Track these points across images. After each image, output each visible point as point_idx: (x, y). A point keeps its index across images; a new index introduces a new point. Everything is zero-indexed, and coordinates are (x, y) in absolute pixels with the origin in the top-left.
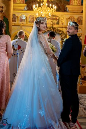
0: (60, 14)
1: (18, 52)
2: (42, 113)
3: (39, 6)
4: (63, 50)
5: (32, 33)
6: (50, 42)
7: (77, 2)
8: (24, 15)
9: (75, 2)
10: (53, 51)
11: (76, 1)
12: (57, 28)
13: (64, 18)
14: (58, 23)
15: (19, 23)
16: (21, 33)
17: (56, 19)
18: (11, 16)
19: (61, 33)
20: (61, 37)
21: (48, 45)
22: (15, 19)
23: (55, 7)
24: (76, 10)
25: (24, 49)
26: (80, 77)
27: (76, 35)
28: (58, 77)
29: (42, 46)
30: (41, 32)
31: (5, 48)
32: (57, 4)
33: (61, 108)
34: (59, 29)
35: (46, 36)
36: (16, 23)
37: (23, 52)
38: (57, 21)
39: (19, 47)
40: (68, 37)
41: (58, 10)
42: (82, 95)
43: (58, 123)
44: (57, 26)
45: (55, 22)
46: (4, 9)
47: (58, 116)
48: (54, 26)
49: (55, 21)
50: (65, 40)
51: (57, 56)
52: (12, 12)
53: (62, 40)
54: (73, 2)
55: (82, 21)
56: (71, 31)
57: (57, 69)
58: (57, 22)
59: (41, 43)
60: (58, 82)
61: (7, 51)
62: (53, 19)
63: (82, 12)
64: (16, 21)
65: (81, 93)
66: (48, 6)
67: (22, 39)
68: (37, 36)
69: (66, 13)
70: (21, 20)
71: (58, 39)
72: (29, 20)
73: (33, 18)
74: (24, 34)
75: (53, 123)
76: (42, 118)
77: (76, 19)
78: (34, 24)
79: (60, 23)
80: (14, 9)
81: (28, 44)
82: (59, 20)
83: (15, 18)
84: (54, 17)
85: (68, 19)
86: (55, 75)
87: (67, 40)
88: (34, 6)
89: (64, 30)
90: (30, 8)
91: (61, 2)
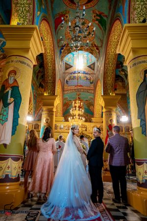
0: (87, 124)
1: (58, 150)
2: (77, 195)
3: (73, 118)
4: (90, 148)
5: (68, 137)
6: (81, 142)
8: (62, 124)
10: (84, 148)
11: (98, 116)
12: (85, 134)
13: (90, 126)
14: (86, 130)
15: (59, 130)
16: (61, 137)
17: (84, 127)
18: (54, 126)
19: (88, 137)
20: (89, 140)
21: (80, 145)
23: (84, 119)
24: (98, 121)
25: (63, 148)
26: (103, 169)
27: (99, 137)
28: (87, 169)
29: (76, 145)
30: (75, 135)
31: (51, 148)
32: (85, 117)
33: (90, 192)
34: (87, 134)
35: (79, 139)
37: (62, 150)
39: (60, 147)
40: (93, 139)
41: (86, 121)
42: (105, 182)
43: (89, 203)
44: (86, 132)
45: (84, 129)
46: (49, 121)
47: (88, 198)
48: (83, 132)
50: (92, 140)
51: (87, 152)
52: (54, 123)
54: (96, 116)
55: (102, 128)
56: (96, 134)
57: (87, 162)
59: (75, 143)
60: (88, 172)
61: (52, 149)
62: (82, 127)
63: (102, 122)
64: (57, 129)
65: (104, 181)
66: (79, 119)
67: (62, 141)
68: (73, 138)
69: (92, 123)
70: (61, 128)
71: (86, 141)
72: (66, 128)
73: (69, 127)
74: (63, 137)
75: (85, 203)
76: (77, 200)
77: (99, 126)
78: (70, 131)
79: (88, 130)
80: (55, 121)
81: (66, 144)
82: (86, 128)
83: (56, 127)
85: (93, 127)
86: (86, 167)
87: (93, 141)
88: (69, 119)
89: (90, 135)
90: (67, 120)
91: (87, 116)
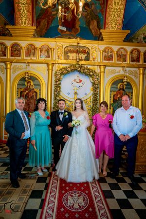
7: (115, 27)
9: (112, 27)
11: (113, 25)
12: (85, 66)
13: (97, 50)
15: (25, 58)
17: (84, 52)
20: (92, 81)
22: (19, 53)
34: (89, 67)
36: (21, 58)
38: (86, 55)
44: (87, 62)
48: (81, 62)
49: (82, 55)
53: (93, 85)
54: (110, 26)
58: (86, 57)
62: (79, 52)
64: (20, 56)
70: (29, 53)
73: (48, 51)
77: (115, 52)
79: (91, 59)
83: (18, 50)
84: (81, 49)
85: (103, 51)
89: (97, 69)
